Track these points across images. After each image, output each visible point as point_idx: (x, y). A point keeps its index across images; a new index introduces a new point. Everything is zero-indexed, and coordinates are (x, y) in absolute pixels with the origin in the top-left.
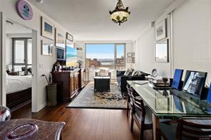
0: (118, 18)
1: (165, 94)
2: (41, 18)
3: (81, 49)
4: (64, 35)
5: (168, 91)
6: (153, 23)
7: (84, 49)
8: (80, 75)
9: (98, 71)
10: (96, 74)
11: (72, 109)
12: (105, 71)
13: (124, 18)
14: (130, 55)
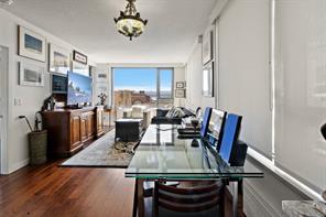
0: (125, 28)
1: (195, 145)
2: (18, 27)
3: (105, 76)
4: (69, 54)
5: (199, 141)
6: (201, 37)
8: (95, 117)
9: (129, 110)
10: (125, 114)
11: (73, 169)
12: (140, 110)
13: (135, 29)
14: (180, 85)
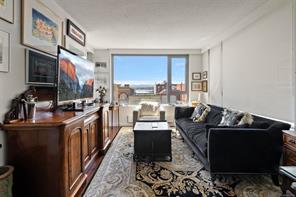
3: (104, 65)
7: (109, 65)
9: (138, 108)
14: (196, 76)
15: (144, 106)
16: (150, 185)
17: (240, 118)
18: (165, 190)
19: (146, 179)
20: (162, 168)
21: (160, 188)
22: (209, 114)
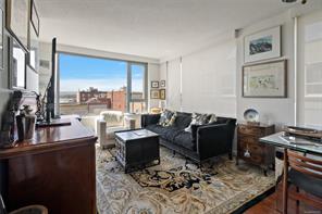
14: (155, 85)
15: (105, 115)
16: (159, 186)
17: (209, 117)
18: (173, 186)
19: (150, 183)
20: (157, 172)
21: (168, 186)
22: (177, 118)
